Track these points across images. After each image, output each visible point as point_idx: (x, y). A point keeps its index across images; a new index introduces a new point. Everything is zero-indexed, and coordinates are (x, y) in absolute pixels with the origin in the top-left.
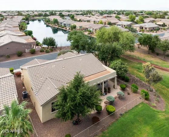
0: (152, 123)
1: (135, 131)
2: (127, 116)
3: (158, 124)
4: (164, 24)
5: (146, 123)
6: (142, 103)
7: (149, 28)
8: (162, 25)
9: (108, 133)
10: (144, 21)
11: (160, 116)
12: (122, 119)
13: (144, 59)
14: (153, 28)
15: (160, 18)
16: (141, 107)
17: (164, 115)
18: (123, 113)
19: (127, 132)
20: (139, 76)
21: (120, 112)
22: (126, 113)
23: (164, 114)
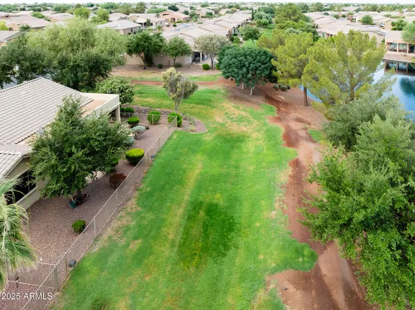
0: (202, 148)
1: (185, 166)
2: (163, 155)
3: (208, 146)
4: (149, 21)
5: (194, 152)
6: (175, 132)
7: (124, 30)
8: (145, 24)
9: (148, 186)
10: (110, 19)
11: (206, 138)
12: (158, 160)
13: (142, 78)
14: (132, 30)
15: (136, 12)
16: (177, 137)
17: (210, 136)
18: (155, 153)
19: (175, 172)
20: (145, 103)
21: (151, 154)
22: (159, 152)
23: (209, 134)
